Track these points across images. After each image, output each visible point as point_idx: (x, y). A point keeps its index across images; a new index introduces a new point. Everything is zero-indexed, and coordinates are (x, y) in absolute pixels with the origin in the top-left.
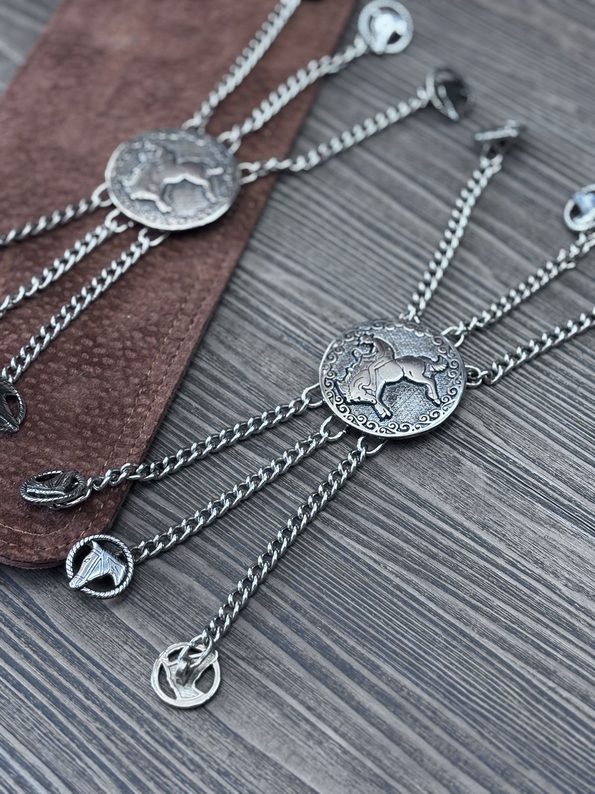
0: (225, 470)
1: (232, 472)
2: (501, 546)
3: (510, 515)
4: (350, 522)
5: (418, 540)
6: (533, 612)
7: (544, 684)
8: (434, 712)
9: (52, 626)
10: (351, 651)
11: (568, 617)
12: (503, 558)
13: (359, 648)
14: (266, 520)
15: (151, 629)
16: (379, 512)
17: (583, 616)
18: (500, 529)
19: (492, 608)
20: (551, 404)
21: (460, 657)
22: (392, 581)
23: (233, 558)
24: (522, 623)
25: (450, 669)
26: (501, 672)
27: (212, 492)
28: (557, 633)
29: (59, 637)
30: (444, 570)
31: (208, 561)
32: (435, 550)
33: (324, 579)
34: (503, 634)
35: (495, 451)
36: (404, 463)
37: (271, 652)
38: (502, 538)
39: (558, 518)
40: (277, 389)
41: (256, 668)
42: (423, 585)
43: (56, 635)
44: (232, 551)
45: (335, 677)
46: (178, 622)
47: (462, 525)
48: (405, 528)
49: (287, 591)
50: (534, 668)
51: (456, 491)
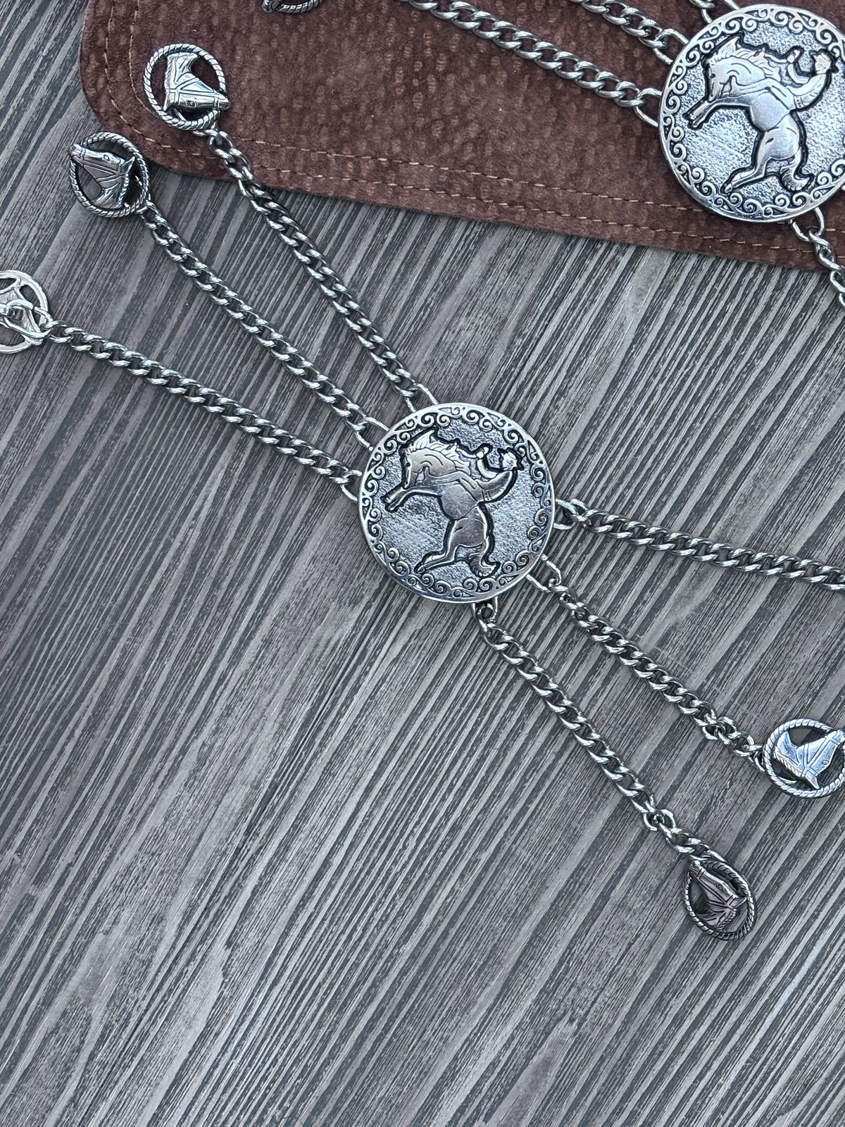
0: (294, 300)
1: (293, 310)
2: (243, 665)
3: (288, 673)
4: (247, 475)
5: (235, 562)
6: (163, 707)
7: (76, 725)
8: (21, 604)
9: (45, 132)
10: (77, 501)
11: (164, 748)
12: (229, 668)
13: (83, 509)
14: (231, 368)
15: (62, 255)
16: (267, 509)
17: (168, 765)
18: (268, 661)
19: (161, 659)
20: (464, 715)
21: (93, 627)
22: (174, 537)
23: (172, 336)
24: (146, 696)
25: (76, 616)
26: (83, 676)
27: (259, 291)
28: (142, 736)
29: (33, 144)
30: (200, 599)
31: (162, 306)
32: (225, 584)
33: (162, 455)
34: (130, 675)
35: (381, 647)
36: (342, 533)
37: (59, 405)
38: (256, 665)
39: (294, 732)
40: (432, 346)
41: (37, 391)
42: (177, 575)
43: (35, 140)
44: (181, 332)
45: (43, 486)
46: (77, 287)
47: (265, 615)
48: (249, 545)
49: (140, 412)
50: (93, 712)
51: (312, 603)
